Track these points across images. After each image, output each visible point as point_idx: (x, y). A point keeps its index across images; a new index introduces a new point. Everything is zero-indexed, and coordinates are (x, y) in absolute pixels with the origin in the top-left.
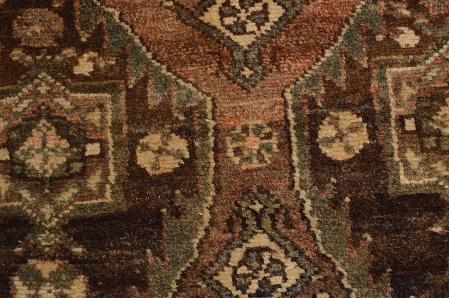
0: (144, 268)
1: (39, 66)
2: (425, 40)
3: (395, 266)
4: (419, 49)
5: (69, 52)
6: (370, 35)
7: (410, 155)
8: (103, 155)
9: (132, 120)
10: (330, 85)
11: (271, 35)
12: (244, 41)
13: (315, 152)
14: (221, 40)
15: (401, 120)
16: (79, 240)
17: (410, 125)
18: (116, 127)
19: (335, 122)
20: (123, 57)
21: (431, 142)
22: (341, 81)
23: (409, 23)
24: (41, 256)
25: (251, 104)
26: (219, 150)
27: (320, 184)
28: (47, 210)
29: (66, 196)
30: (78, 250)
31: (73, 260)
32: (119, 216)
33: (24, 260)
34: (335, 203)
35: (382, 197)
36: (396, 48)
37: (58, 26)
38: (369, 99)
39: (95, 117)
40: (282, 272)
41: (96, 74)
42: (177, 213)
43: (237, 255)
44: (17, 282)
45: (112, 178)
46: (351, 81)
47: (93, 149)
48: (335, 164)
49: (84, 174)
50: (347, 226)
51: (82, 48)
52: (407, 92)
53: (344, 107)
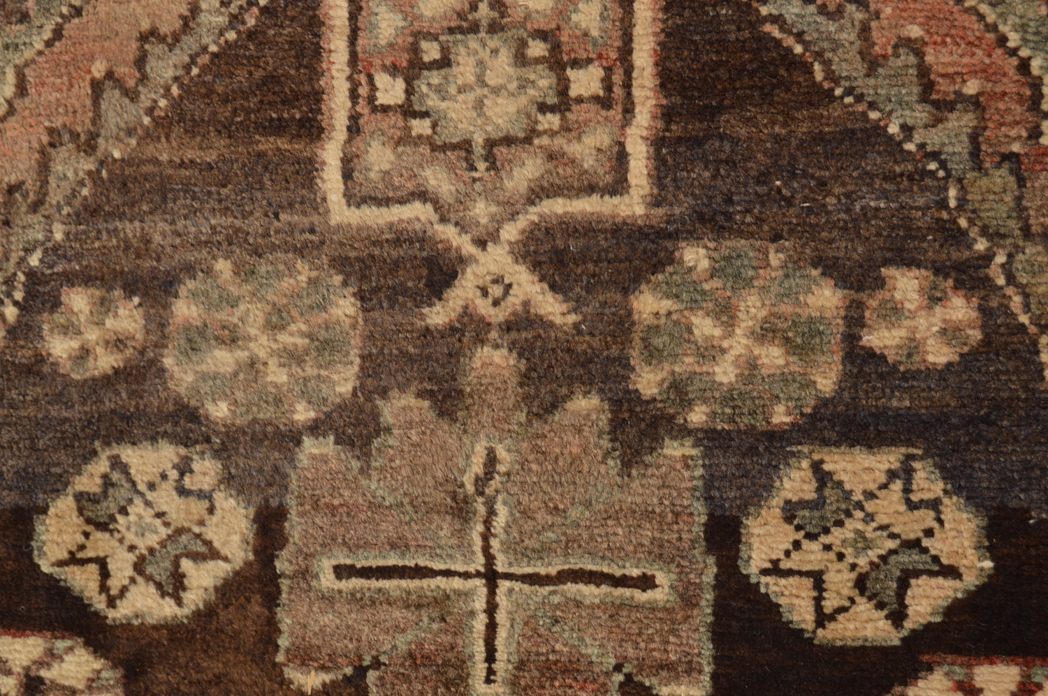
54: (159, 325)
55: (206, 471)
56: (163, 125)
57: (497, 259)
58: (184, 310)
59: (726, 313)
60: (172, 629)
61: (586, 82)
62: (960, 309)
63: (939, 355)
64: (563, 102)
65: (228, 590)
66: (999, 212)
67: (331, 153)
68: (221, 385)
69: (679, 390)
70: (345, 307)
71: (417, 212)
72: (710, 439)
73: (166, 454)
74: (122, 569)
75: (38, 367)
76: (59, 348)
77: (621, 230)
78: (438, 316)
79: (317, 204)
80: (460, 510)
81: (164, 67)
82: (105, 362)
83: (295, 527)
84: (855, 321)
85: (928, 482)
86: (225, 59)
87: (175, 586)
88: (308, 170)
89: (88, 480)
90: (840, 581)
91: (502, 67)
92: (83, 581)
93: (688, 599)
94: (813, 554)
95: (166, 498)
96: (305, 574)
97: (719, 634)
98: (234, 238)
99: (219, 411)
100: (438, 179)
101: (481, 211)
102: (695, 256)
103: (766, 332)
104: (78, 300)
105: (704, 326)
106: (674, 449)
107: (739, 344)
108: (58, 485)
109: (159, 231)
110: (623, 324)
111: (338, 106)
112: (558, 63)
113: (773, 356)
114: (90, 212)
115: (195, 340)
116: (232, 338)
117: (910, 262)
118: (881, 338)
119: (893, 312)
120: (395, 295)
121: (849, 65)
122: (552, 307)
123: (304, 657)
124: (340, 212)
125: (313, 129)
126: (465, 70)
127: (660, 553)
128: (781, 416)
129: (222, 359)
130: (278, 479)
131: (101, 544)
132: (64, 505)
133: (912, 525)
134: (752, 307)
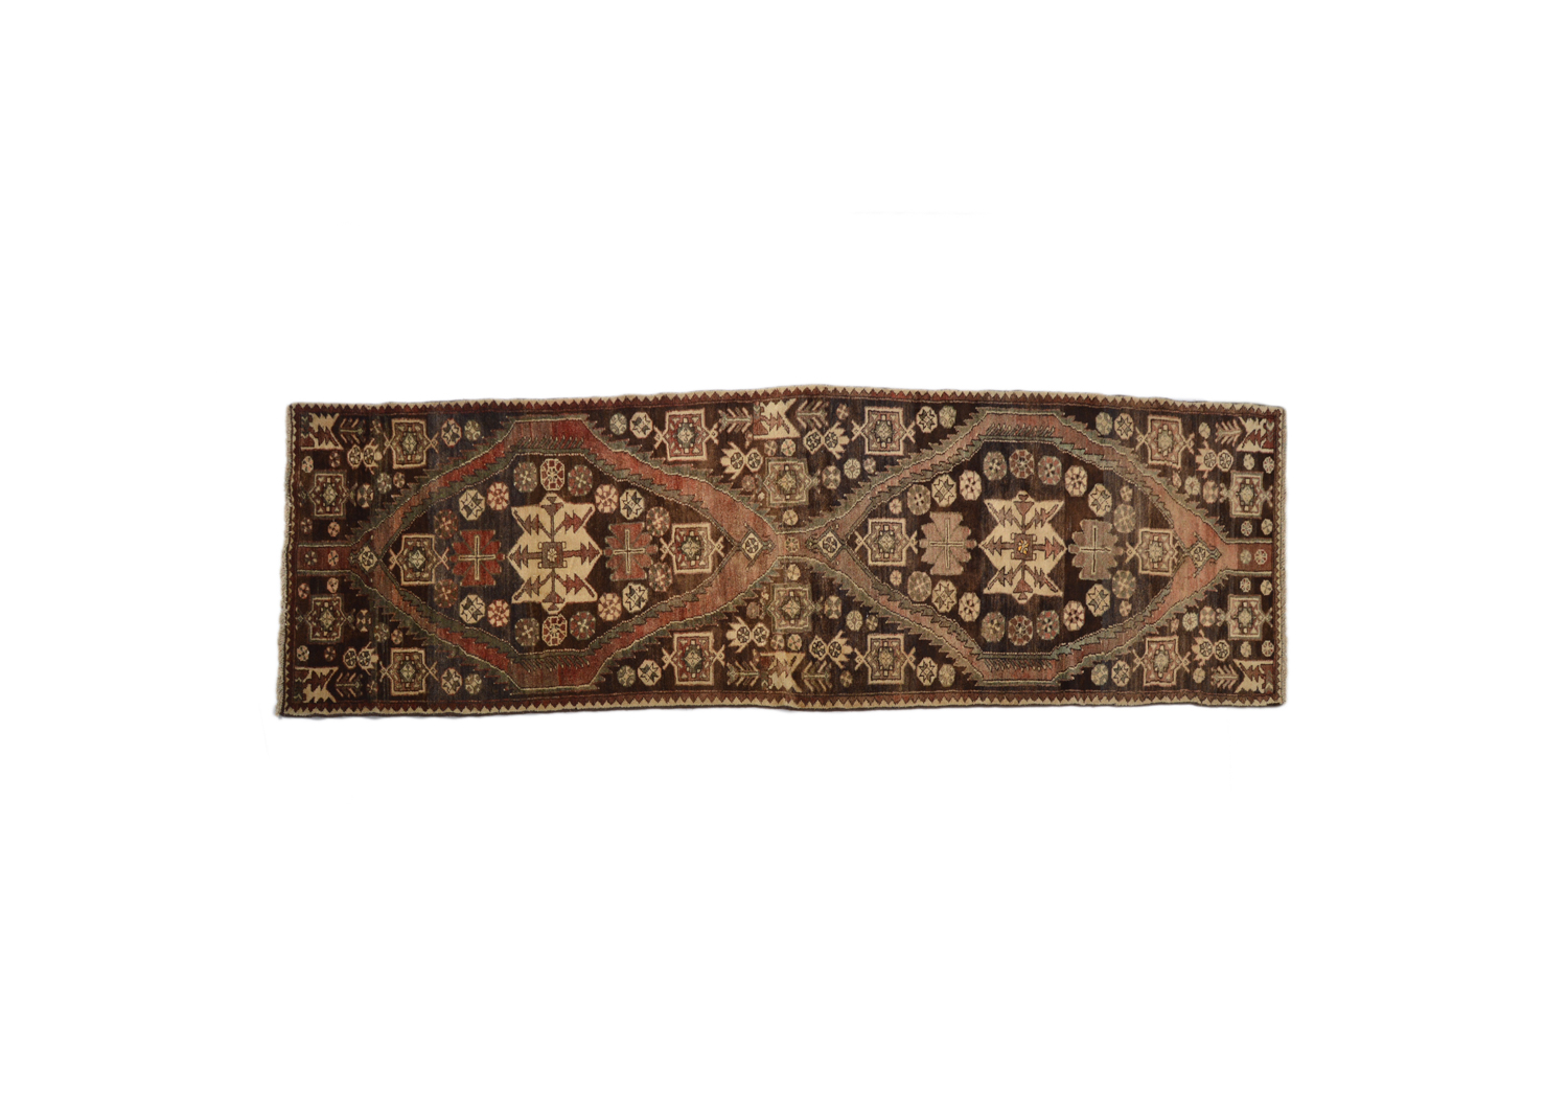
0: (828, 579)
1: (765, 611)
2: (763, 491)
3: (829, 504)
4: (765, 493)
5: (761, 601)
6: (760, 507)
7: (797, 498)
8: (794, 591)
9: (783, 581)
10: (775, 521)
11: (759, 537)
12: (760, 546)
13: (795, 526)
14: (760, 553)
15: (786, 500)
16: (818, 598)
17: (788, 497)
18: (785, 586)
19: (786, 520)
20: (764, 584)
21: (794, 491)
22: (774, 517)
23: (757, 495)
24: (823, 610)
25: (780, 545)
26: (793, 555)
27: (804, 525)
28: (810, 608)
29: (806, 602)
30: (822, 599)
31: (825, 600)
32: (812, 585)
33: (824, 615)
34: (810, 521)
35: (809, 507)
36: (764, 500)
37: (752, 604)
38: (780, 509)
39: (782, 593)
40: (830, 538)
41: (768, 593)
42: (812, 568)
43: (825, 551)
44: (830, 617)
45: (800, 588)
46: (774, 514)
47: (792, 594)
48: (799, 520)
49: (799, 597)
50: (817, 518)
51: (760, 597)
52: (778, 497)
53: (782, 517)
54: (1127, 503)
55: (1108, 510)
56: (1153, 505)
57: (1134, 552)
58: (1129, 507)
59: (1126, 583)
60: (1087, 504)
61: (1156, 566)
62: (1126, 614)
63: (1121, 611)
64: (1153, 562)
65: (1092, 512)
66: (1138, 619)
67: (1148, 529)
68: (1119, 512)
69: (1117, 577)
70: (1128, 531)
71: (1140, 542)
72: (1111, 580)
73: (1110, 504)
74: (1096, 497)
75: (1122, 485)
76: (1124, 488)
77: (1137, 570)
78: (1127, 544)
79: (1142, 527)
80: (1103, 546)
81: (1160, 506)
82: (1122, 495)
83: (1101, 522)
84: (1126, 600)
85: (1106, 609)
86: (1161, 515)
87: (1093, 505)
88: (1146, 526)
89: (1107, 492)
90: (1094, 597)
91: (1158, 554)
92: (1094, 491)
93: (1092, 577)
94: (1097, 593)
95: (1105, 504)
96: (1095, 524)
97: (1088, 581)
98: (1138, 514)
99: (1116, 512)
100: (1144, 544)
101: (1140, 551)
102: (1134, 579)
103: (1124, 589)
104: (1131, 492)
105: (1125, 580)
106: (1110, 576)
107: (1123, 585)
108: (1106, 488)
109: (1140, 504)
110: (1126, 570)
111: (1154, 531)
112: (1158, 562)
113: (1121, 589)
114: (1142, 494)
115: (1125, 509)
116: (1125, 514)
117: (1132, 607)
118: (1123, 603)
119: (1126, 605)
120: (1130, 538)
121: (1156, 601)
122: (1128, 560)
123: (1084, 523)
124: (1141, 530)
125: (1151, 527)
126: (1158, 549)
127: (1097, 573)
128: (1114, 590)
129: (1122, 513)
130: (1107, 520)
131: (1099, 494)
132: (1104, 488)
133: (1100, 607)
134: (1127, 587)
